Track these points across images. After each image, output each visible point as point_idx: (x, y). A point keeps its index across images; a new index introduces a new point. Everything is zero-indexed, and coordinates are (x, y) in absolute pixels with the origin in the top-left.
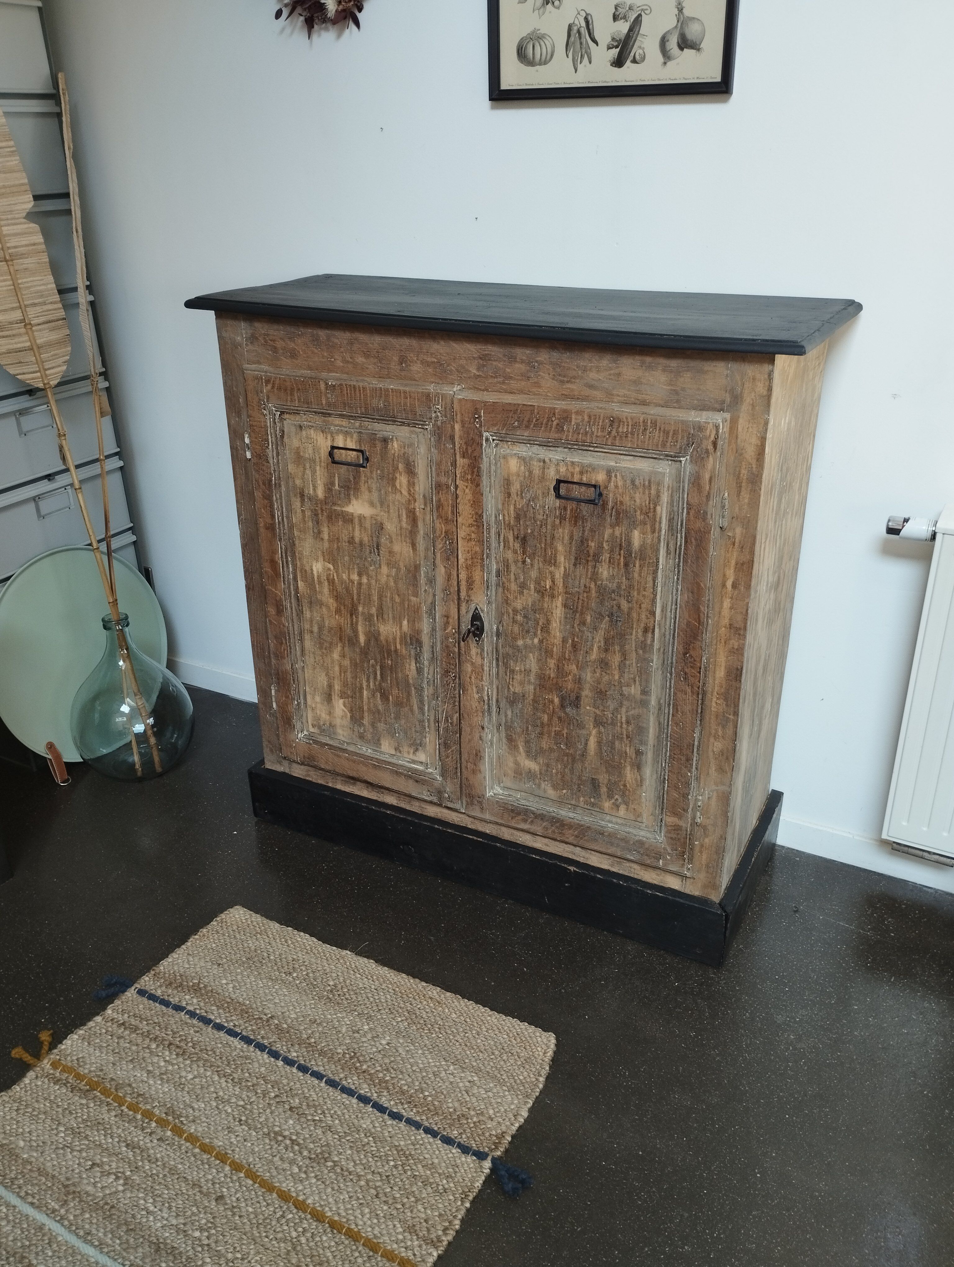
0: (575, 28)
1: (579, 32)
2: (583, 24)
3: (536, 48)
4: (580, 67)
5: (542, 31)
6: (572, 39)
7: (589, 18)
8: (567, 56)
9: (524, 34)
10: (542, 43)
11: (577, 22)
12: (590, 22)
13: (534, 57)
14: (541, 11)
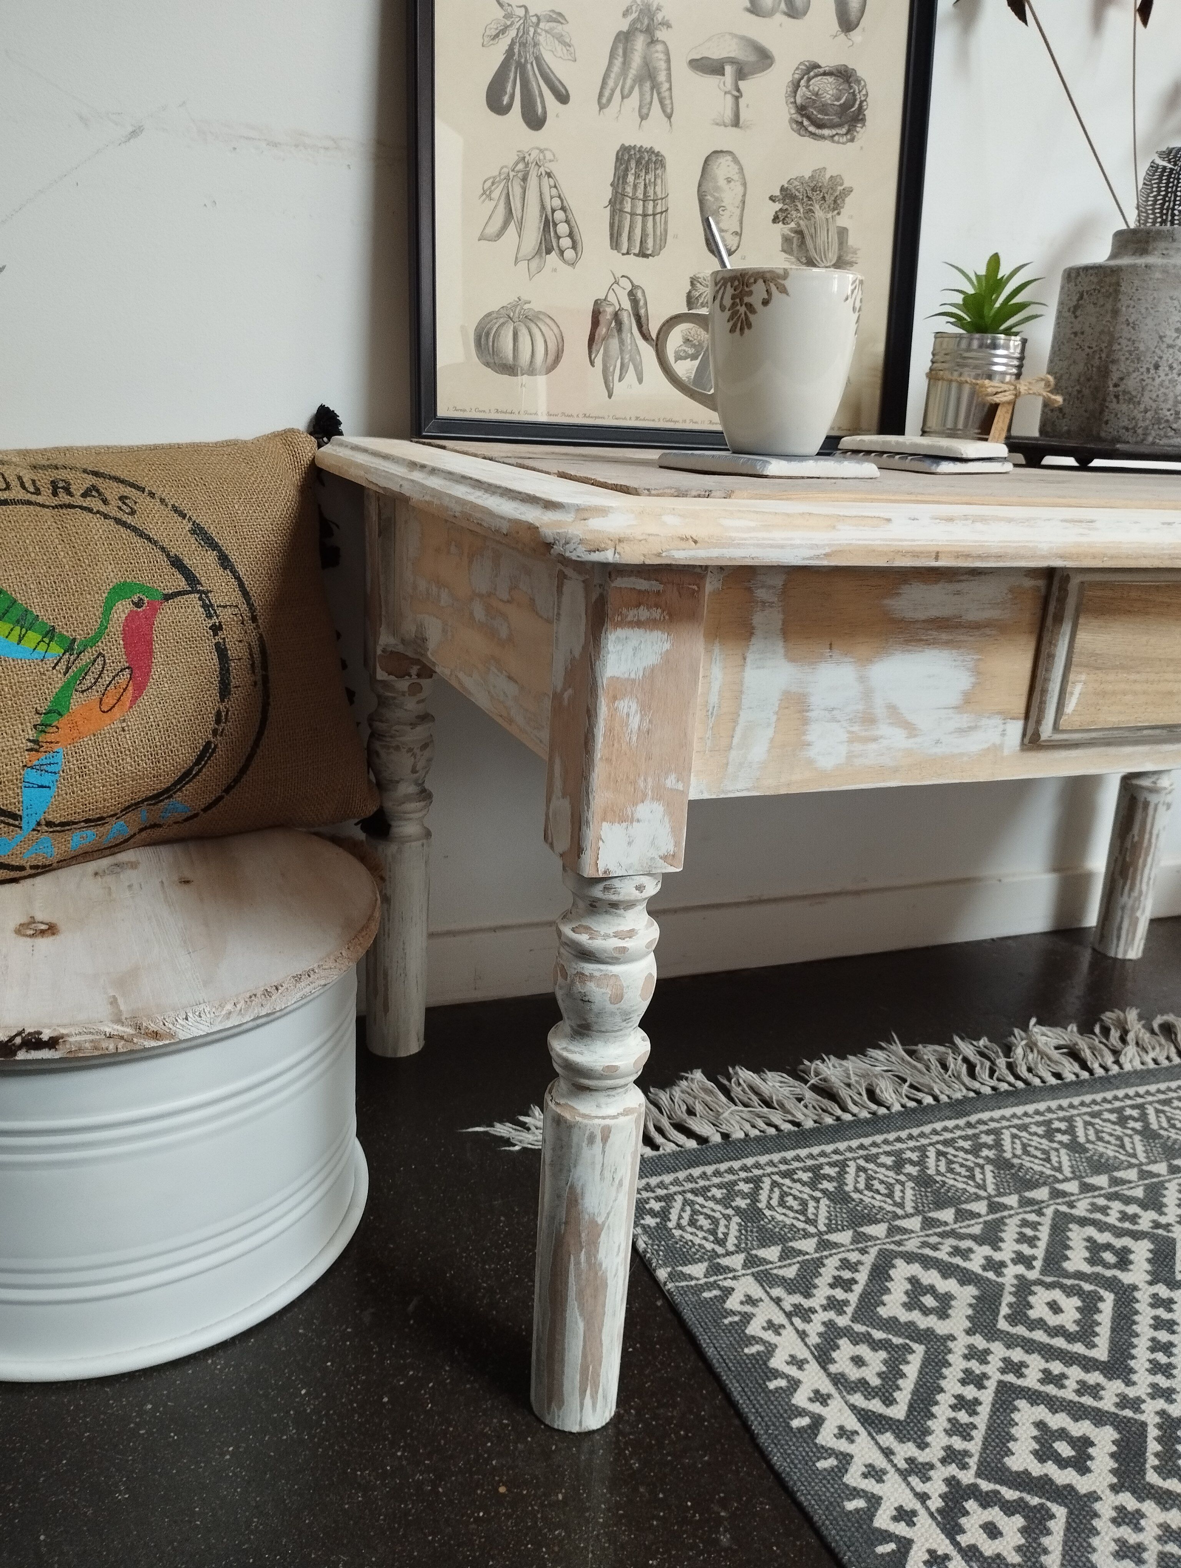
0: (609, 310)
1: (616, 316)
2: (627, 304)
3: (521, 339)
4: (618, 388)
5: (536, 306)
6: (602, 330)
7: (639, 294)
8: (592, 363)
9: (494, 307)
10: (535, 331)
11: (612, 298)
12: (642, 303)
13: (515, 357)
14: (534, 264)
